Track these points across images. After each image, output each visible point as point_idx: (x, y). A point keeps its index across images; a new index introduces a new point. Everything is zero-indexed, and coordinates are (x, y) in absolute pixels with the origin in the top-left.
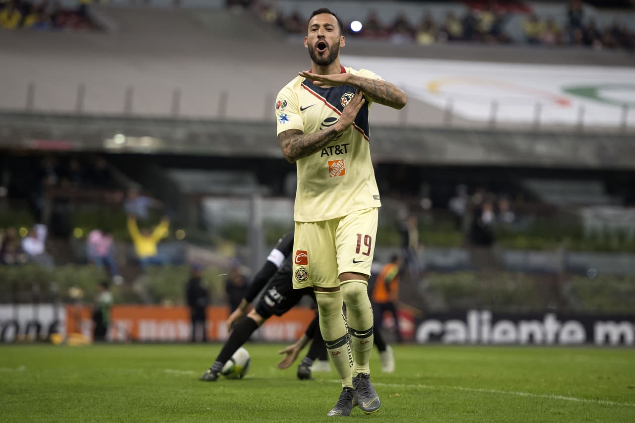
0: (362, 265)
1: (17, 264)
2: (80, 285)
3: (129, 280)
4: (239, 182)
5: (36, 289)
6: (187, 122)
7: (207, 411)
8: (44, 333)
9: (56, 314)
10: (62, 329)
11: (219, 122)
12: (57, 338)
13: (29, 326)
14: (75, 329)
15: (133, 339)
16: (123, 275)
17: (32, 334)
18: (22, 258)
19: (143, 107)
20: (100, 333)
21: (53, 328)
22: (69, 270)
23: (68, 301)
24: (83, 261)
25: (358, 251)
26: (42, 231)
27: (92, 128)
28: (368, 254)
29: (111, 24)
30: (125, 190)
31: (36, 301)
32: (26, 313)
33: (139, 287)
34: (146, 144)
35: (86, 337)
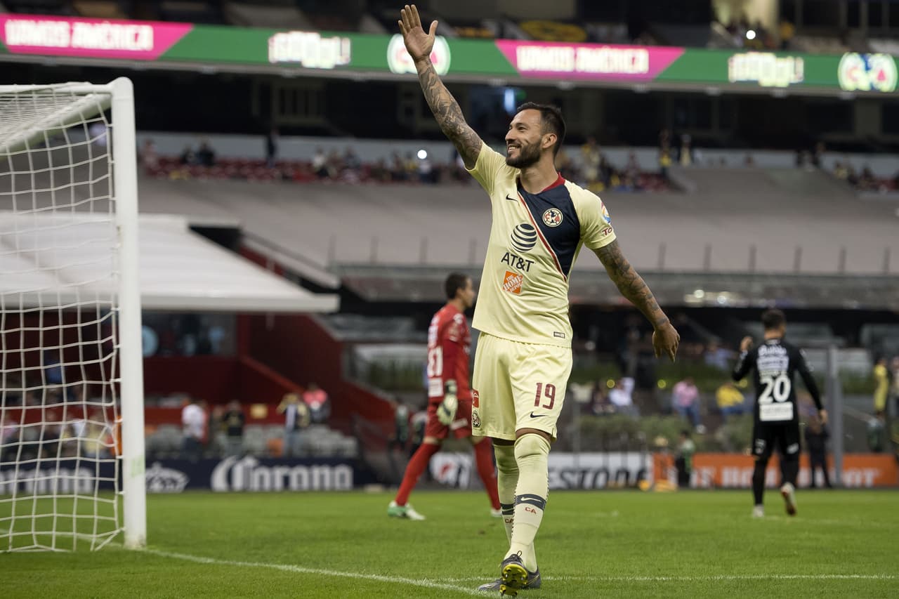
0: (541, 421)
1: (605, 414)
2: (665, 433)
3: (711, 429)
4: (815, 334)
5: (624, 438)
6: (764, 276)
7: (794, 555)
8: (633, 479)
9: (643, 462)
10: (649, 477)
11: (795, 276)
12: (645, 485)
13: (619, 472)
14: (661, 476)
15: (716, 486)
16: (705, 425)
17: (622, 480)
18: (610, 409)
19: (720, 264)
20: (684, 479)
21: (641, 474)
22: (653, 420)
23: (655, 449)
24: (668, 411)
25: (537, 403)
26: (629, 383)
27: (673, 284)
28: (551, 407)
29: (690, 186)
30: (705, 343)
31: (624, 449)
32: (615, 461)
33: (720, 435)
34: (723, 299)
35: (672, 482)
